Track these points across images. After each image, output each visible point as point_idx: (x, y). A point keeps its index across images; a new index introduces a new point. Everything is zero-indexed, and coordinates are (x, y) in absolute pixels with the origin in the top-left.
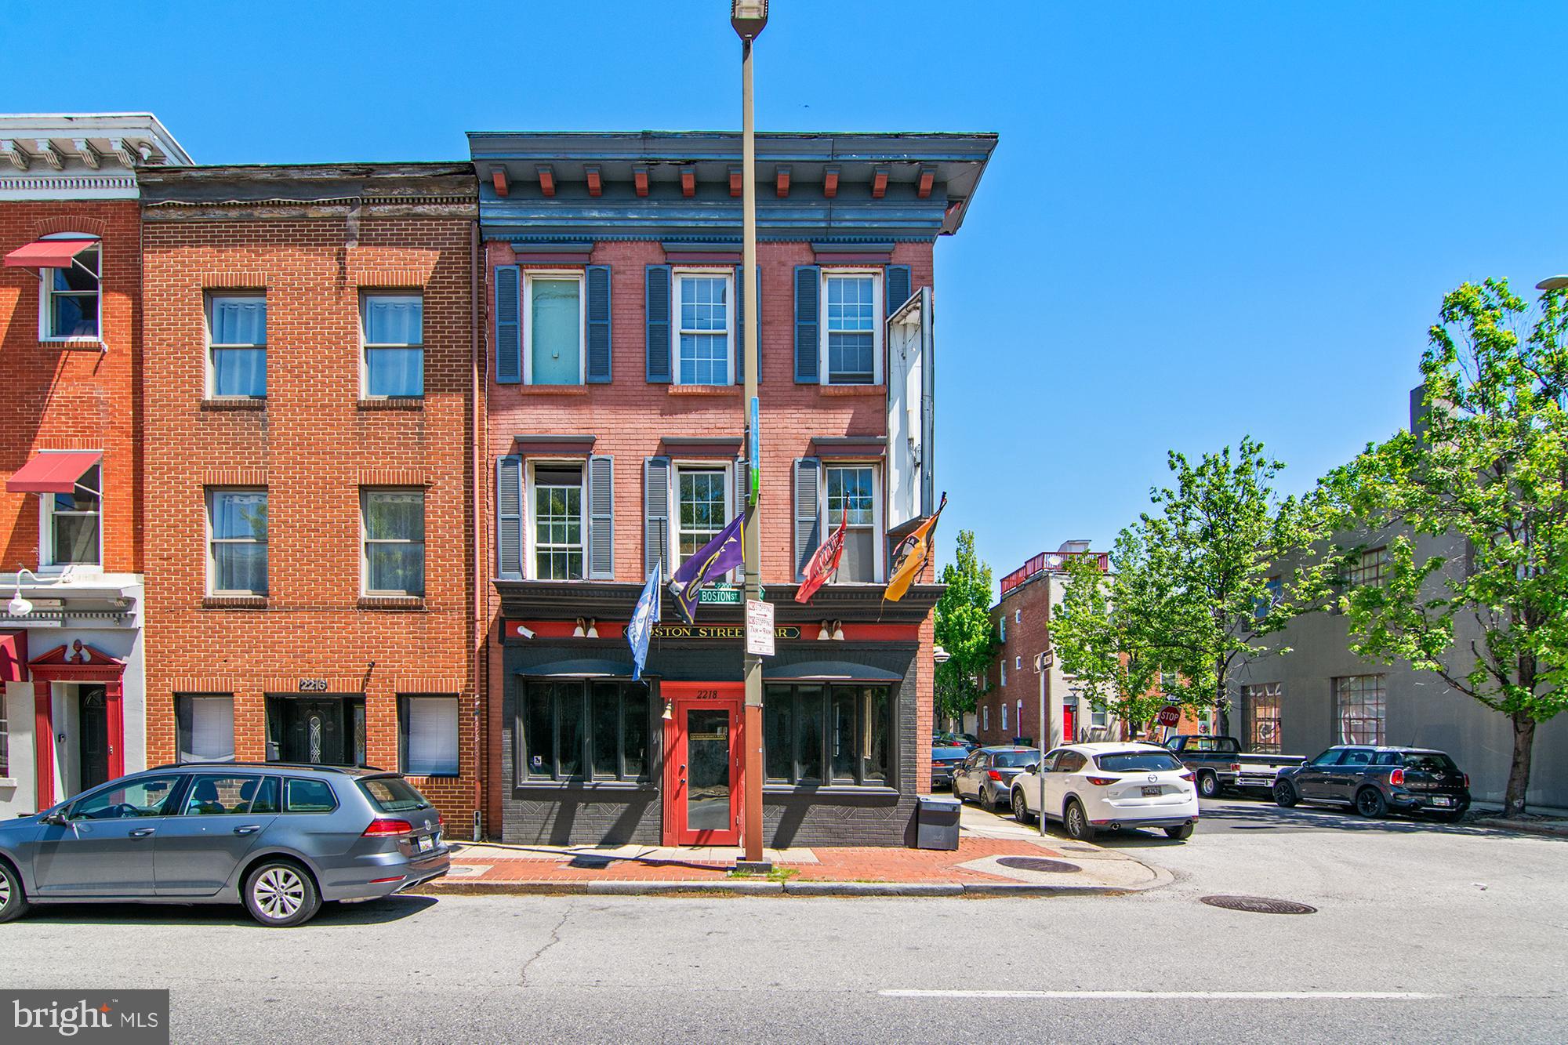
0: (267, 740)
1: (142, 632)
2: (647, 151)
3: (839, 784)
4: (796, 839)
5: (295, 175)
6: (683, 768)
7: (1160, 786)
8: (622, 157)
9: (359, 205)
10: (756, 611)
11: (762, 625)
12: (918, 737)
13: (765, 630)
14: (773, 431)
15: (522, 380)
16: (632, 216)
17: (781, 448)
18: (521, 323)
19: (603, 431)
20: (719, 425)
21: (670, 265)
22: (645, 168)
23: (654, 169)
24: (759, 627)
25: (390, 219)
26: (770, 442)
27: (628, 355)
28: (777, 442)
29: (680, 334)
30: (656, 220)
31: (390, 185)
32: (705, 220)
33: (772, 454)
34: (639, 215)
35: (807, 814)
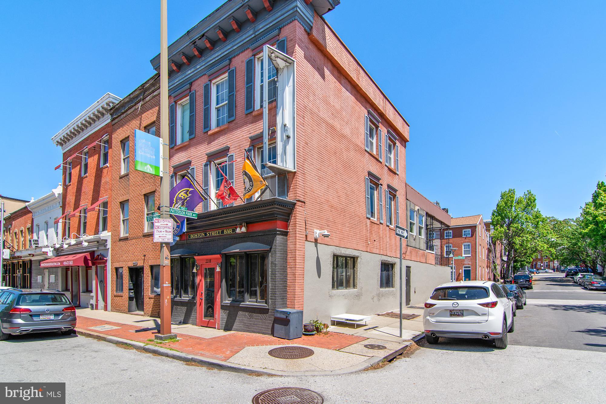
0: (129, 282)
1: (110, 250)
2: (191, 39)
3: (249, 302)
4: (234, 327)
5: (132, 96)
6: (202, 293)
7: (463, 310)
8: (185, 45)
9: (143, 99)
10: (160, 223)
11: (165, 229)
12: (288, 278)
13: (166, 231)
14: (239, 139)
15: (176, 145)
16: (198, 67)
17: (241, 146)
18: (176, 123)
19: (193, 157)
20: (223, 143)
21: (210, 81)
22: (193, 46)
23: (195, 44)
24: (162, 230)
25: (149, 100)
26: (238, 144)
27: (200, 124)
28: (240, 144)
29: (216, 108)
30: (204, 65)
31: (149, 88)
32: (217, 56)
33: (239, 150)
34: (200, 65)
35: (237, 316)
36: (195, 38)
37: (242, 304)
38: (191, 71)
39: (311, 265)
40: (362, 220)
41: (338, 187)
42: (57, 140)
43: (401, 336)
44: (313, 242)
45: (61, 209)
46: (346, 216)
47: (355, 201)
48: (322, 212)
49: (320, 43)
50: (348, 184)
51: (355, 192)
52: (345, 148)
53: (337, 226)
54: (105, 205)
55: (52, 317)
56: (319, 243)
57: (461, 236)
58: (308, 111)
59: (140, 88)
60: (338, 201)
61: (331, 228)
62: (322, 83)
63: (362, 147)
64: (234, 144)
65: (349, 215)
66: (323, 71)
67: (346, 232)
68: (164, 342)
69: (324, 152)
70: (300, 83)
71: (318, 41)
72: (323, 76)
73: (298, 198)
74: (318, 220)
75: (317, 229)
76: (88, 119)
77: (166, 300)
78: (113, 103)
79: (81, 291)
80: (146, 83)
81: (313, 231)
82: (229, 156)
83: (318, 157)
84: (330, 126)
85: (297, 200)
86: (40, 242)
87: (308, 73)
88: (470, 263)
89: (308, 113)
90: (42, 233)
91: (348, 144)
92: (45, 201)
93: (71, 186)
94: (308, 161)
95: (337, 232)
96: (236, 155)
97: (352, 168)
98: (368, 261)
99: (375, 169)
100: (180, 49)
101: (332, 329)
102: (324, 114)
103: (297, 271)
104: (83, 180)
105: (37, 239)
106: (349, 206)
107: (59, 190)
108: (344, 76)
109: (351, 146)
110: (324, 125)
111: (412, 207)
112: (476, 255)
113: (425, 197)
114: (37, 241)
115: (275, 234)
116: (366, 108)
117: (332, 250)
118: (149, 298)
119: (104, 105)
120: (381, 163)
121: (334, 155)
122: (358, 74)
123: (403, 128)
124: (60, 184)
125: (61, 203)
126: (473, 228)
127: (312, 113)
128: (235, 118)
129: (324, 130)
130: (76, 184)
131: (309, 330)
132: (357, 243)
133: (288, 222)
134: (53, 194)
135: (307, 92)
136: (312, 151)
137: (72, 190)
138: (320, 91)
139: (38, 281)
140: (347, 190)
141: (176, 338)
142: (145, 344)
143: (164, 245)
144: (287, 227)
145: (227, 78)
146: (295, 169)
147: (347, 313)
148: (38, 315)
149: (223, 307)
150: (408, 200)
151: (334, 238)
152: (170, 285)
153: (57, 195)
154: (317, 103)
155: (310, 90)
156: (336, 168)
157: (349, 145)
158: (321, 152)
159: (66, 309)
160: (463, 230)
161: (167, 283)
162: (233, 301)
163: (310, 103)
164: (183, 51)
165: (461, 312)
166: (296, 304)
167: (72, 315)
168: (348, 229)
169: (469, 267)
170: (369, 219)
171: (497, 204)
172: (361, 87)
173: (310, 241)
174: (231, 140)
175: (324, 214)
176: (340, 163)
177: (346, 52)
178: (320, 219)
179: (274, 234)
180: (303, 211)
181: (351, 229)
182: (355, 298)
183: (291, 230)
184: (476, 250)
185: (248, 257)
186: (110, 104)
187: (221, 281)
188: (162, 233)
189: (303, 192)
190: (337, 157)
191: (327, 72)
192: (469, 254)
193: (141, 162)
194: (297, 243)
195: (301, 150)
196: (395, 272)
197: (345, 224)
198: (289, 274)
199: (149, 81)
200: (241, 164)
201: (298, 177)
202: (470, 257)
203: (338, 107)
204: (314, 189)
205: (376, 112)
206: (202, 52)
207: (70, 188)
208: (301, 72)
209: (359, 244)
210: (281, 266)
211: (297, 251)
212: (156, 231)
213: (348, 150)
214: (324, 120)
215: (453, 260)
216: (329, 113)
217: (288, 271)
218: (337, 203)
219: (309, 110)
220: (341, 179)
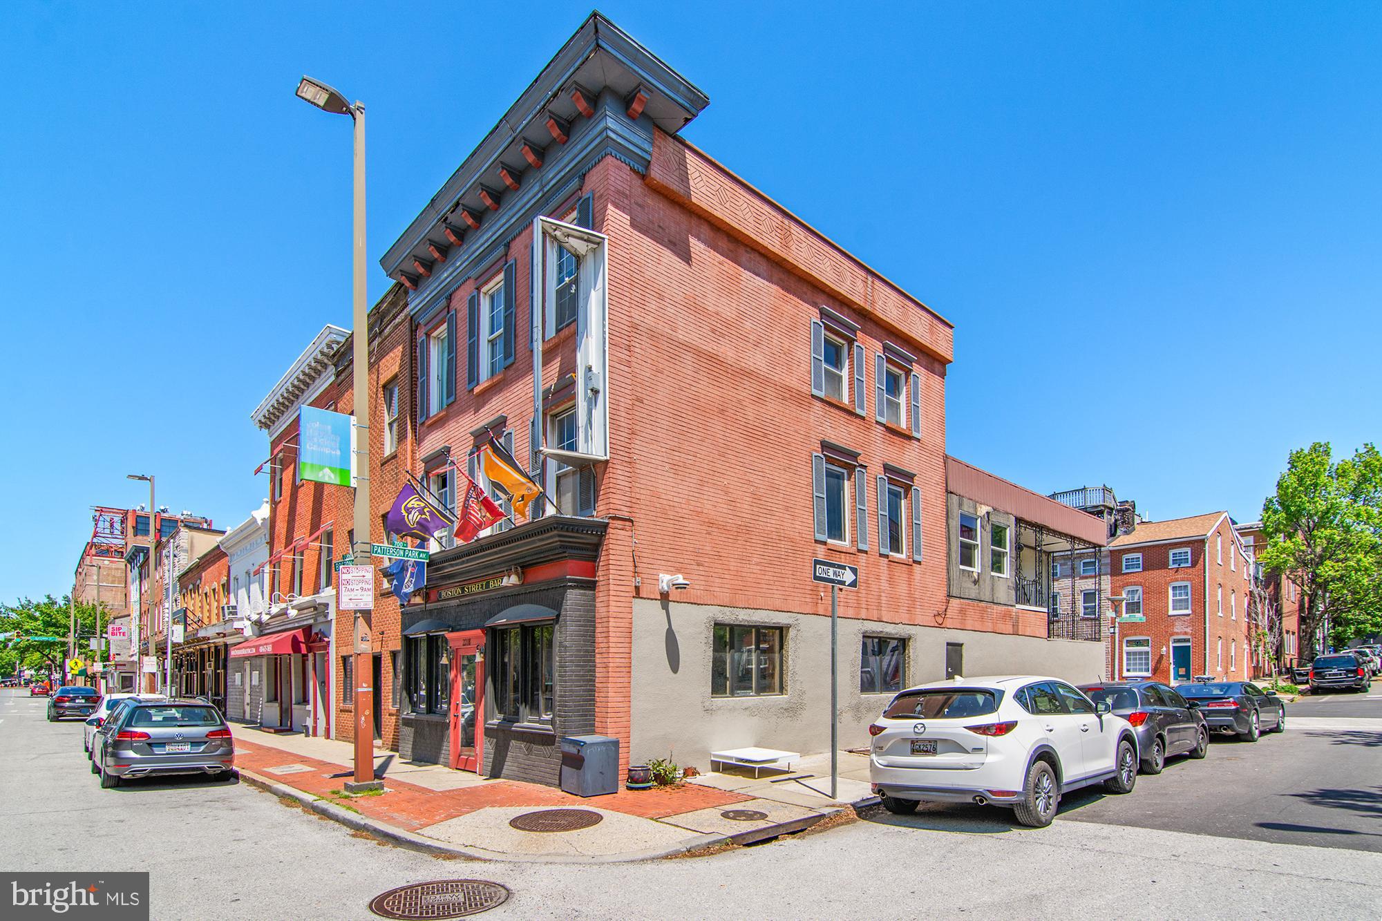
1: (334, 623)
2: (438, 212)
3: (528, 721)
4: (504, 771)
6: (457, 704)
8: (431, 226)
9: (380, 333)
10: (351, 574)
11: (360, 585)
12: (597, 675)
13: (362, 589)
14: (521, 400)
15: (428, 417)
16: (458, 264)
17: (524, 414)
18: (428, 376)
19: (453, 440)
20: (498, 409)
21: (478, 289)
22: (444, 225)
23: (448, 221)
24: (355, 587)
25: (389, 335)
26: (519, 411)
27: (462, 373)
28: (523, 409)
29: (489, 341)
30: (468, 259)
31: (387, 311)
32: (487, 240)
33: (520, 421)
34: (461, 261)
35: (508, 748)
36: (444, 211)
37: (517, 727)
38: (449, 272)
39: (649, 647)
40: (801, 546)
41: (729, 481)
42: (259, 418)
43: (833, 796)
44: (656, 600)
45: (268, 547)
46: (753, 541)
47: (781, 507)
48: (681, 536)
49: (673, 191)
50: (760, 474)
51: (781, 487)
52: (751, 397)
53: (726, 563)
54: (329, 536)
55: (187, 748)
56: (674, 602)
57: (1164, 565)
58: (644, 334)
59: (374, 312)
60: (730, 512)
61: (707, 569)
62: (684, 271)
63: (802, 390)
64: (513, 410)
65: (762, 538)
66: (684, 245)
67: (752, 575)
68: (353, 795)
69: (690, 413)
70: (619, 281)
71: (667, 188)
72: (686, 257)
73: (613, 513)
74: (670, 554)
75: (667, 572)
76: (302, 377)
77: (363, 718)
78: (338, 343)
79: (294, 702)
80: (382, 301)
81: (656, 577)
82: (505, 433)
83: (671, 424)
84: (706, 357)
85: (610, 518)
86: (238, 610)
87: (642, 257)
88: (1189, 630)
89: (644, 339)
90: (242, 593)
91: (758, 388)
92: (245, 534)
93: (281, 504)
94: (644, 435)
95: (726, 576)
96: (517, 432)
97: (771, 437)
98: (821, 635)
99: (842, 434)
100: (423, 235)
101: (708, 777)
102: (688, 332)
103: (611, 660)
104: (297, 492)
105: (235, 604)
106: (761, 519)
107: (264, 512)
108: (746, 246)
109: (769, 392)
110: (689, 357)
111: (967, 508)
112: (1205, 611)
113: (1013, 482)
114: (234, 607)
115: (566, 588)
116: (815, 305)
117: (711, 615)
118: (389, 715)
119: (323, 348)
120: (863, 418)
121: (720, 415)
122: (786, 238)
123: (932, 333)
124: (266, 499)
125: (268, 536)
126: (1198, 545)
127: (653, 335)
128: (515, 359)
129: (690, 368)
130: (288, 500)
131: (638, 779)
132: (783, 597)
133: (595, 561)
134: (254, 520)
135: (640, 296)
136: (653, 414)
137: (283, 510)
138: (677, 287)
139: (236, 683)
140: (756, 485)
141: (383, 789)
142: (316, 798)
143: (358, 615)
144: (593, 572)
145: (503, 282)
146: (606, 455)
147: (757, 745)
148: (163, 744)
149: (489, 732)
150: (951, 493)
151: (718, 589)
152: (371, 689)
153: (260, 522)
154: (668, 314)
155: (647, 290)
156: (724, 442)
157: (763, 390)
158: (679, 414)
159: (212, 733)
160: (1171, 553)
161: (364, 685)
162: (504, 719)
163: (648, 317)
164: (427, 237)
165: (933, 744)
166: (609, 725)
167: (225, 744)
168: (759, 568)
169: (1188, 641)
170: (825, 543)
171: (1278, 482)
172: (795, 263)
173: (648, 599)
174: (509, 403)
175: (687, 541)
176: (736, 430)
177: (747, 196)
178: (677, 551)
179: (560, 587)
180: (629, 539)
181: (767, 569)
182: (781, 716)
183: (601, 579)
184: (1205, 598)
185: (527, 631)
186: (333, 345)
187: (485, 681)
188: (356, 592)
189: (627, 499)
190: (729, 419)
191: (696, 246)
192: (1188, 608)
193: (312, 465)
194: (612, 603)
195: (623, 414)
196: (909, 657)
197: (748, 558)
198: (598, 665)
199: (386, 297)
200: (524, 450)
201: (615, 471)
202: (1189, 615)
203: (728, 312)
204: (661, 491)
205: (846, 310)
206: (462, 234)
207: (280, 507)
208: (622, 258)
209: (790, 598)
210: (579, 651)
211: (611, 619)
212: (344, 589)
213: (759, 400)
214: (690, 345)
215: (1117, 625)
216: (705, 331)
217: (597, 661)
218: (725, 515)
219: (646, 331)
220: (738, 463)
